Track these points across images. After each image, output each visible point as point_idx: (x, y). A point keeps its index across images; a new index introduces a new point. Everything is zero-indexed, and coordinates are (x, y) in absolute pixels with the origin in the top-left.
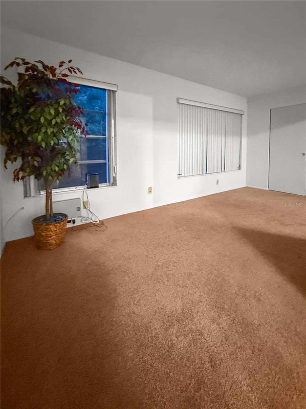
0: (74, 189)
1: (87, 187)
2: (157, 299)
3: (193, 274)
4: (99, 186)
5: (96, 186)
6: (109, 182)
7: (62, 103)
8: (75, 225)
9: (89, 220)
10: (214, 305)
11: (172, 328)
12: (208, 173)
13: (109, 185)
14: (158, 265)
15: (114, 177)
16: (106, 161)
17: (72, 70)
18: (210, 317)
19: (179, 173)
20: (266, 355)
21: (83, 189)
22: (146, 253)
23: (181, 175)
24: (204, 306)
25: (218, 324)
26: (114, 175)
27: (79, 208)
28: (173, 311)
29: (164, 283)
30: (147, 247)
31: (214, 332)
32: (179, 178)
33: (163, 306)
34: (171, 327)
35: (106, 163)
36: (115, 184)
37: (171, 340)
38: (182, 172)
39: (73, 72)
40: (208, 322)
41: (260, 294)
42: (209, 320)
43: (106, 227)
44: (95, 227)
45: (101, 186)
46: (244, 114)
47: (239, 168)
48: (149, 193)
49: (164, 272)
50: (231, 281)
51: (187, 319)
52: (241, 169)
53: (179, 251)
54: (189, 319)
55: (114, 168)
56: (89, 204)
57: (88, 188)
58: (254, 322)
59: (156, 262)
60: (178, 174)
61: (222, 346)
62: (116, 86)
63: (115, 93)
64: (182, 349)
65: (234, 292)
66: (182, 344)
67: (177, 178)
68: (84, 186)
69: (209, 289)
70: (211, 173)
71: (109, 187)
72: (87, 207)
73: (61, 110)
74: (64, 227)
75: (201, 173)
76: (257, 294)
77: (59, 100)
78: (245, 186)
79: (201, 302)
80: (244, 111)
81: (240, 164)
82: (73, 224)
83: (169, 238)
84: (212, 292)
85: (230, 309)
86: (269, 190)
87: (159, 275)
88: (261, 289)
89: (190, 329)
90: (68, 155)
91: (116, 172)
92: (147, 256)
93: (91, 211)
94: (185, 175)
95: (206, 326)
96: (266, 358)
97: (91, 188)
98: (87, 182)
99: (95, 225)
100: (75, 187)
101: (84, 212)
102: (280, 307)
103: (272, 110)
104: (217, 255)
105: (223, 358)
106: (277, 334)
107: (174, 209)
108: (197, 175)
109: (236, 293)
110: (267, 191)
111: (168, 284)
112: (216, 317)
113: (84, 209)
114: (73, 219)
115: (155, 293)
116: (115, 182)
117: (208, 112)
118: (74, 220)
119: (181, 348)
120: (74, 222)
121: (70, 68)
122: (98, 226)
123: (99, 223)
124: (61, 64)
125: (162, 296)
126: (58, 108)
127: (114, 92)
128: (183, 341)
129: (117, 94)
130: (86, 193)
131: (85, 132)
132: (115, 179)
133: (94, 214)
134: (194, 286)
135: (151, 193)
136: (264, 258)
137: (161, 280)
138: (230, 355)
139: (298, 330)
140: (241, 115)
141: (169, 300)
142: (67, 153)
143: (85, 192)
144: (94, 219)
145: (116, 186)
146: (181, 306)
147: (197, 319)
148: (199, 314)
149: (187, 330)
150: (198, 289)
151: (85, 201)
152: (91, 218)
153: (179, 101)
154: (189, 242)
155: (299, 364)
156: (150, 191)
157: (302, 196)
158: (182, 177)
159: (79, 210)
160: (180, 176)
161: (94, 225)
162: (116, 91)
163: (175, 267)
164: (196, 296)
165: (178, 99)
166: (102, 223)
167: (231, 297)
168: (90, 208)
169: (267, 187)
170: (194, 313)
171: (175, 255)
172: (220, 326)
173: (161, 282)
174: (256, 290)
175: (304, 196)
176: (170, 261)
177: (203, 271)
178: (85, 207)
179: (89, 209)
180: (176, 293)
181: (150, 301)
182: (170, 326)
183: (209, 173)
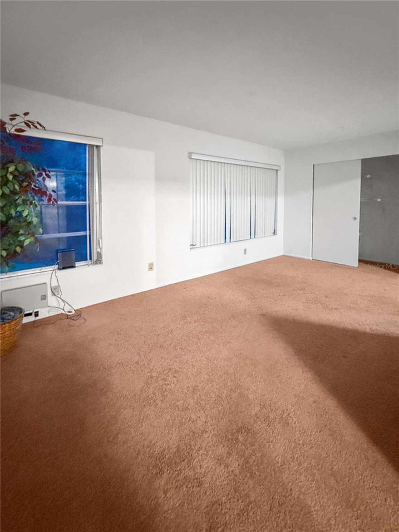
0: (39, 271)
1: (58, 267)
2: (144, 431)
3: (199, 388)
4: (76, 265)
5: (71, 265)
6: (91, 259)
7: (12, 168)
8: (37, 318)
9: (60, 310)
10: (224, 435)
11: (160, 478)
12: (232, 242)
13: (90, 263)
14: (152, 377)
15: (99, 252)
16: (86, 233)
17: (30, 124)
18: (216, 455)
19: (193, 242)
20: (289, 512)
21: (52, 270)
22: (136, 359)
23: (194, 245)
24: (209, 438)
25: (227, 466)
26: (99, 250)
27: (45, 295)
28: (164, 450)
29: (157, 405)
30: (139, 349)
31: (219, 480)
32: (192, 249)
33: (151, 442)
34: (159, 476)
35: (86, 236)
36: (99, 262)
37: (155, 498)
38: (196, 243)
39: (32, 126)
40: (212, 463)
41: (289, 414)
42: (215, 460)
43: (85, 320)
44: (69, 320)
45: (78, 265)
46: (279, 170)
47: (274, 233)
48: (149, 270)
49: (158, 387)
50: (251, 396)
51: (184, 461)
52: (276, 234)
53: (183, 353)
54: (186, 461)
55: (99, 241)
56: (61, 291)
57: (59, 269)
58: (277, 459)
59: (149, 372)
60: (191, 245)
61: (229, 502)
62: (101, 140)
63: (100, 148)
64: (170, 512)
65: (254, 413)
66: (172, 504)
67: (189, 249)
68: (54, 266)
69: (219, 411)
70: (237, 241)
71: (91, 266)
72: (56, 294)
73: (10, 177)
74: (16, 327)
75: (223, 241)
76: (285, 415)
77: (8, 165)
78: (282, 254)
79: (206, 432)
80: (280, 166)
81: (275, 229)
82: (35, 318)
83: (172, 334)
84: (223, 415)
85: (246, 440)
86: (313, 259)
87: (151, 393)
88: (290, 406)
89: (185, 477)
90: (22, 235)
91: (101, 247)
92: (137, 363)
93: (62, 298)
94: (200, 245)
95: (209, 471)
96: (288, 517)
97: (64, 268)
98: (58, 261)
99: (69, 317)
100: (40, 268)
101: (52, 300)
102: (314, 433)
103: (315, 166)
104: (236, 356)
105: (228, 522)
106: (306, 477)
107: (184, 290)
108: (218, 244)
109: (256, 414)
110: (308, 260)
111: (163, 405)
112: (225, 455)
113: (52, 296)
114: (35, 311)
115: (142, 422)
116: (100, 260)
117: (232, 168)
118: (38, 312)
119: (169, 510)
120: (37, 314)
121: (28, 122)
122: (73, 318)
123: (75, 313)
124: (13, 117)
125: (151, 426)
126: (6, 175)
127: (98, 147)
128: (173, 498)
129: (102, 149)
130: (56, 276)
131: (53, 200)
132: (99, 255)
133: (66, 302)
134: (199, 407)
135: (153, 270)
136: (299, 359)
137: (152, 401)
138: (237, 516)
139: (335, 468)
140: (277, 170)
141: (160, 431)
142: (21, 232)
143: (54, 275)
144: (67, 308)
145: (101, 265)
146: (177, 441)
147: (196, 460)
148: (201, 452)
149: (180, 479)
150: (205, 412)
151: (53, 286)
152: (62, 308)
153: (191, 156)
154: (199, 339)
155: (333, 522)
156: (151, 268)
157: (354, 267)
158: (196, 248)
159: (45, 299)
160: (194, 247)
161: (67, 317)
162: (100, 146)
163: (175, 379)
164: (200, 423)
165: (190, 154)
166: (79, 313)
167: (248, 422)
168: (61, 294)
169: (310, 257)
170: (195, 451)
171: (177, 360)
172: (229, 470)
173: (152, 403)
174: (284, 408)
175: (356, 267)
176: (170, 369)
177: (215, 384)
178: (53, 294)
179: (61, 296)
180: (172, 420)
181: (133, 435)
182: (157, 475)
183: (234, 242)
